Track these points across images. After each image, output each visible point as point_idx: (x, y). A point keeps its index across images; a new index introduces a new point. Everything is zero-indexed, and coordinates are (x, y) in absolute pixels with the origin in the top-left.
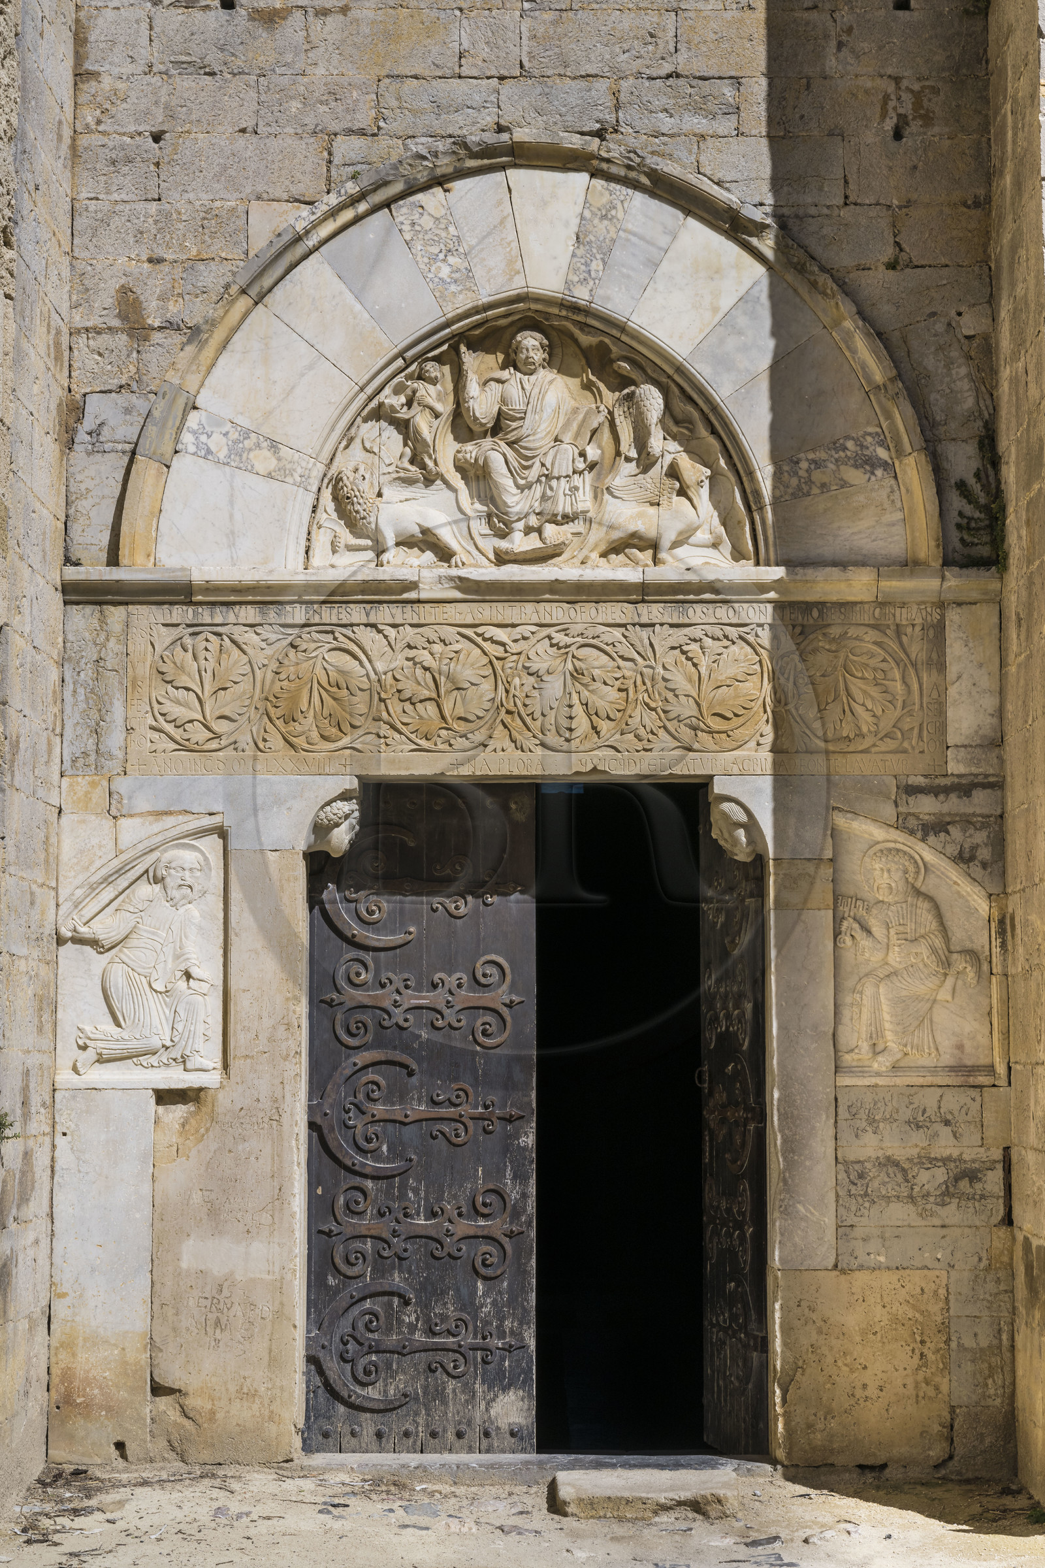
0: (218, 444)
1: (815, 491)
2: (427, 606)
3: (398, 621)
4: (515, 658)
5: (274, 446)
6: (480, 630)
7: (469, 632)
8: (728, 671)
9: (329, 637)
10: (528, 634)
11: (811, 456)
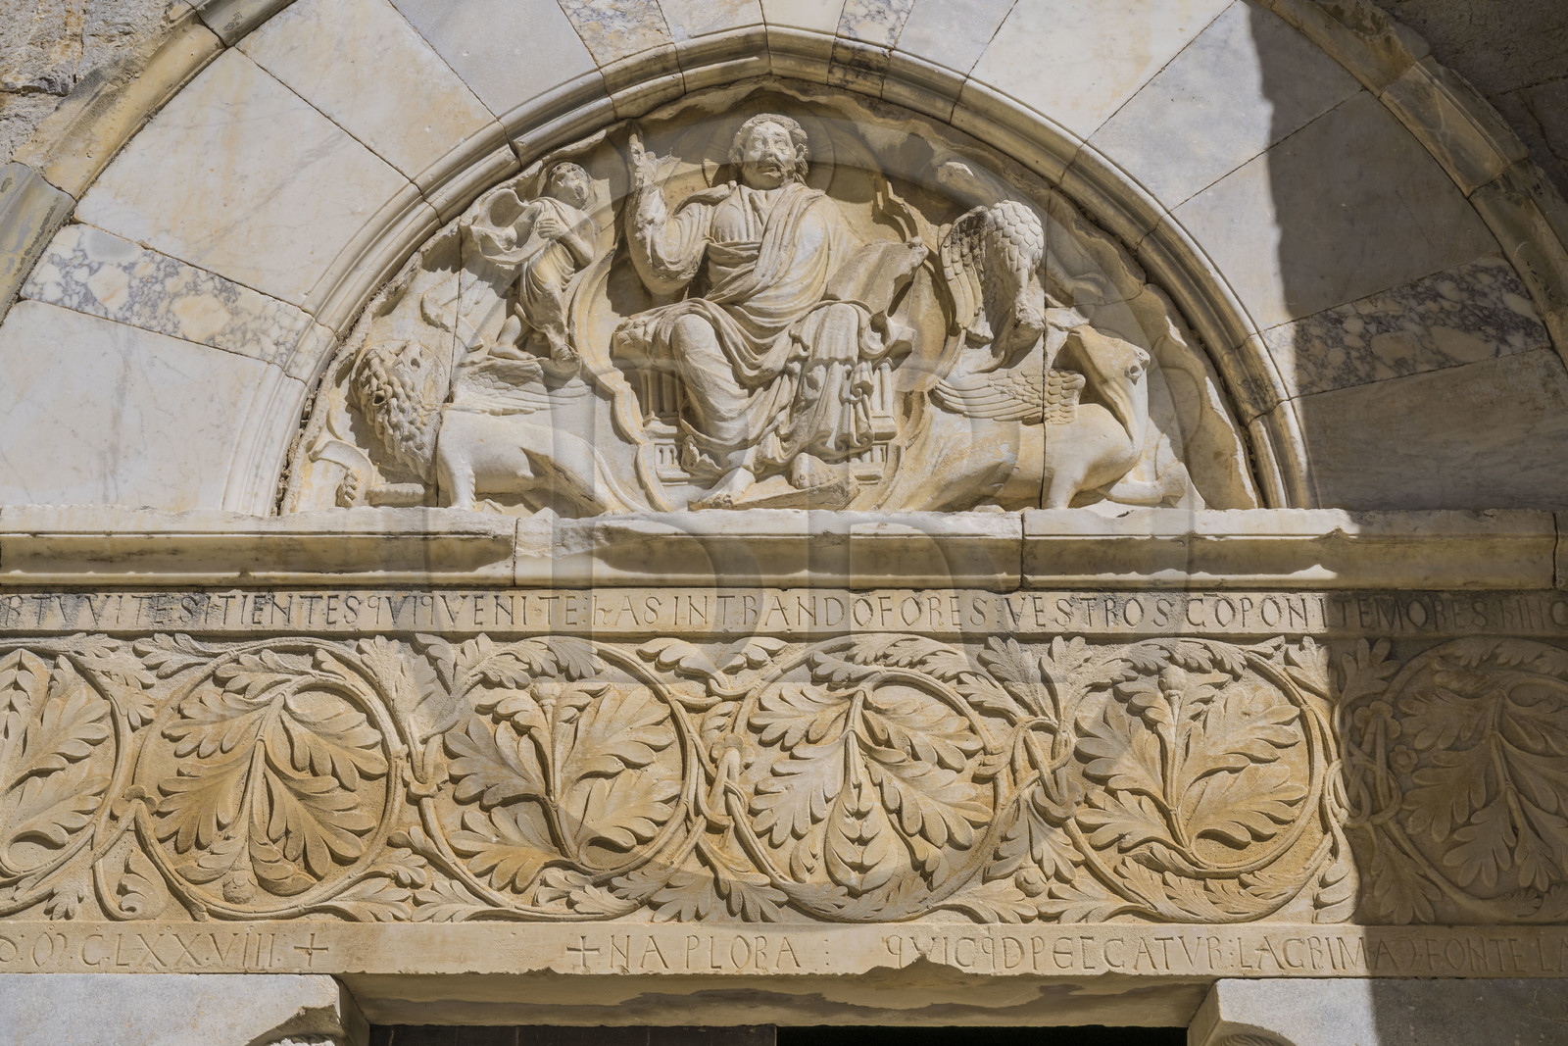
0: (110, 285)
1: (1384, 373)
2: (530, 594)
3: (464, 625)
4: (730, 706)
5: (227, 287)
6: (650, 647)
7: (627, 652)
8: (1227, 736)
9: (304, 663)
10: (759, 655)
11: (1366, 309)
